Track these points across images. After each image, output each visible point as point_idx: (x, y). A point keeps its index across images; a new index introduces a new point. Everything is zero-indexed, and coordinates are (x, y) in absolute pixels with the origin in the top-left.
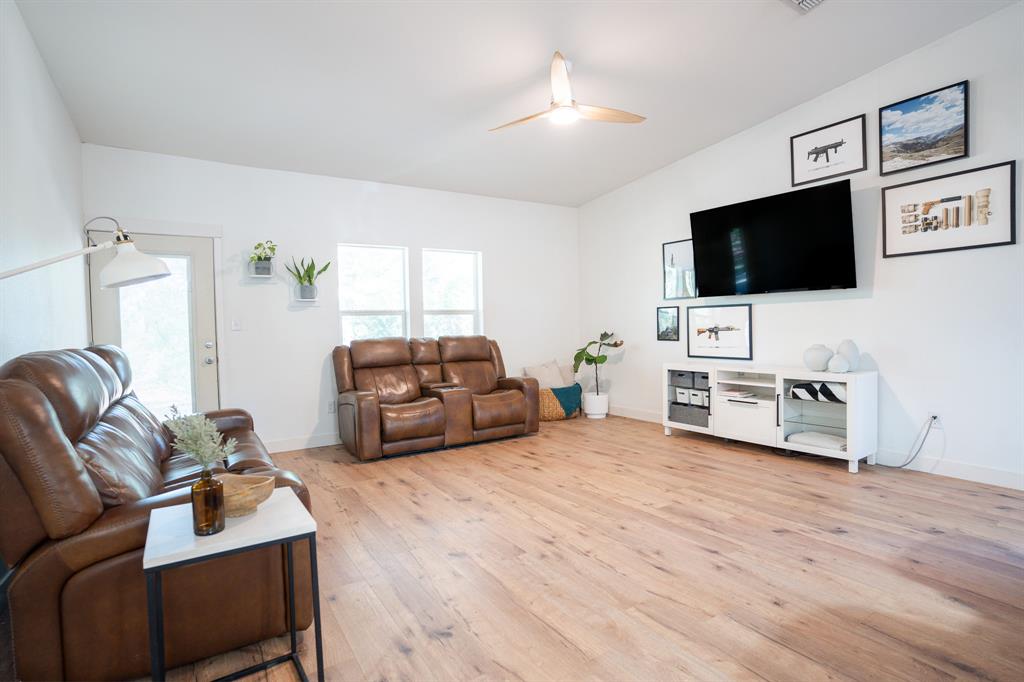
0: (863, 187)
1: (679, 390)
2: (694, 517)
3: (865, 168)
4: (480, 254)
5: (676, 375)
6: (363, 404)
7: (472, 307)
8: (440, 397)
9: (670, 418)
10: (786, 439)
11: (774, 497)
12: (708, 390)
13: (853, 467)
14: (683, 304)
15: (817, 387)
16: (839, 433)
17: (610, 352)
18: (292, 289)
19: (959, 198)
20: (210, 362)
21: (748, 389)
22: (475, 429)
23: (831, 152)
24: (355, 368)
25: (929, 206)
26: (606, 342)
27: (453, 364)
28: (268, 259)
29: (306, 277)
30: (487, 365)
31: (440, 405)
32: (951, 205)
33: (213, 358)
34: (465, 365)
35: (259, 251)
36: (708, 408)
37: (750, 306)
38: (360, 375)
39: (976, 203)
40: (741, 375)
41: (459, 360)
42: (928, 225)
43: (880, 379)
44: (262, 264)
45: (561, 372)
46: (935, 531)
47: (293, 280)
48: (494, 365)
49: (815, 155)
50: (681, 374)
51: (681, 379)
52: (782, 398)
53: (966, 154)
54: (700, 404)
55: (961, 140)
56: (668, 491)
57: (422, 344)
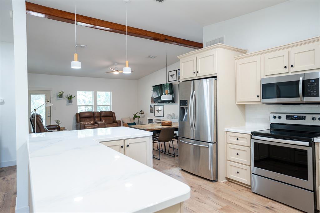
0: (176, 84)
3: (177, 80)
4: (111, 92)
6: (81, 125)
7: (110, 104)
8: (98, 124)
12: (153, 123)
14: (154, 105)
17: (140, 115)
18: (67, 101)
20: (49, 116)
24: (80, 118)
26: (141, 113)
27: (103, 117)
28: (62, 95)
29: (70, 99)
30: (111, 118)
31: (98, 126)
33: (50, 115)
34: (105, 118)
35: (60, 94)
37: (163, 106)
38: (81, 120)
41: (105, 116)
44: (61, 96)
45: (130, 119)
47: (67, 99)
48: (113, 117)
57: (96, 113)
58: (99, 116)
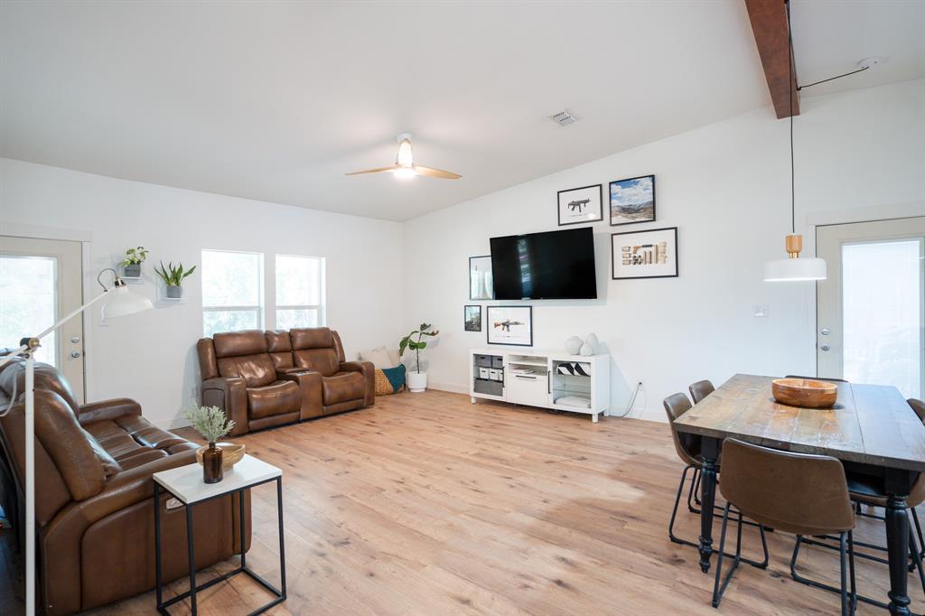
0: (601, 231)
1: (481, 369)
2: (495, 458)
3: (602, 219)
4: (324, 259)
5: (479, 358)
6: (232, 389)
7: (315, 303)
8: (296, 380)
9: (475, 390)
10: (555, 402)
11: (546, 442)
12: (503, 369)
13: (595, 419)
14: (484, 304)
15: (573, 366)
16: (586, 396)
17: (428, 339)
18: (159, 290)
19: (651, 246)
20: (75, 356)
21: (530, 367)
22: (324, 404)
23: (582, 205)
24: (217, 357)
25: (637, 248)
26: (424, 331)
27: (302, 352)
28: (139, 262)
29: (173, 280)
30: (330, 352)
31: (297, 387)
32: (648, 249)
33: (80, 352)
34: (312, 352)
35: (131, 256)
36: (502, 382)
37: (531, 307)
38: (223, 363)
39: (660, 249)
40: (525, 358)
41: (308, 348)
42: (636, 261)
43: (611, 358)
44: (133, 269)
45: (389, 355)
46: (634, 453)
47: (161, 282)
48: (336, 351)
49: (572, 207)
50: (483, 357)
51: (483, 361)
52: (551, 374)
53: (654, 220)
54: (496, 379)
55: (651, 210)
56: (477, 443)
57: (277, 335)
58: (288, 345)
